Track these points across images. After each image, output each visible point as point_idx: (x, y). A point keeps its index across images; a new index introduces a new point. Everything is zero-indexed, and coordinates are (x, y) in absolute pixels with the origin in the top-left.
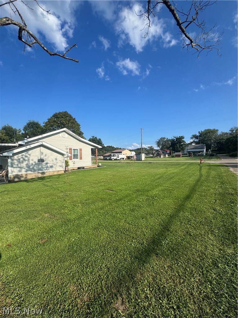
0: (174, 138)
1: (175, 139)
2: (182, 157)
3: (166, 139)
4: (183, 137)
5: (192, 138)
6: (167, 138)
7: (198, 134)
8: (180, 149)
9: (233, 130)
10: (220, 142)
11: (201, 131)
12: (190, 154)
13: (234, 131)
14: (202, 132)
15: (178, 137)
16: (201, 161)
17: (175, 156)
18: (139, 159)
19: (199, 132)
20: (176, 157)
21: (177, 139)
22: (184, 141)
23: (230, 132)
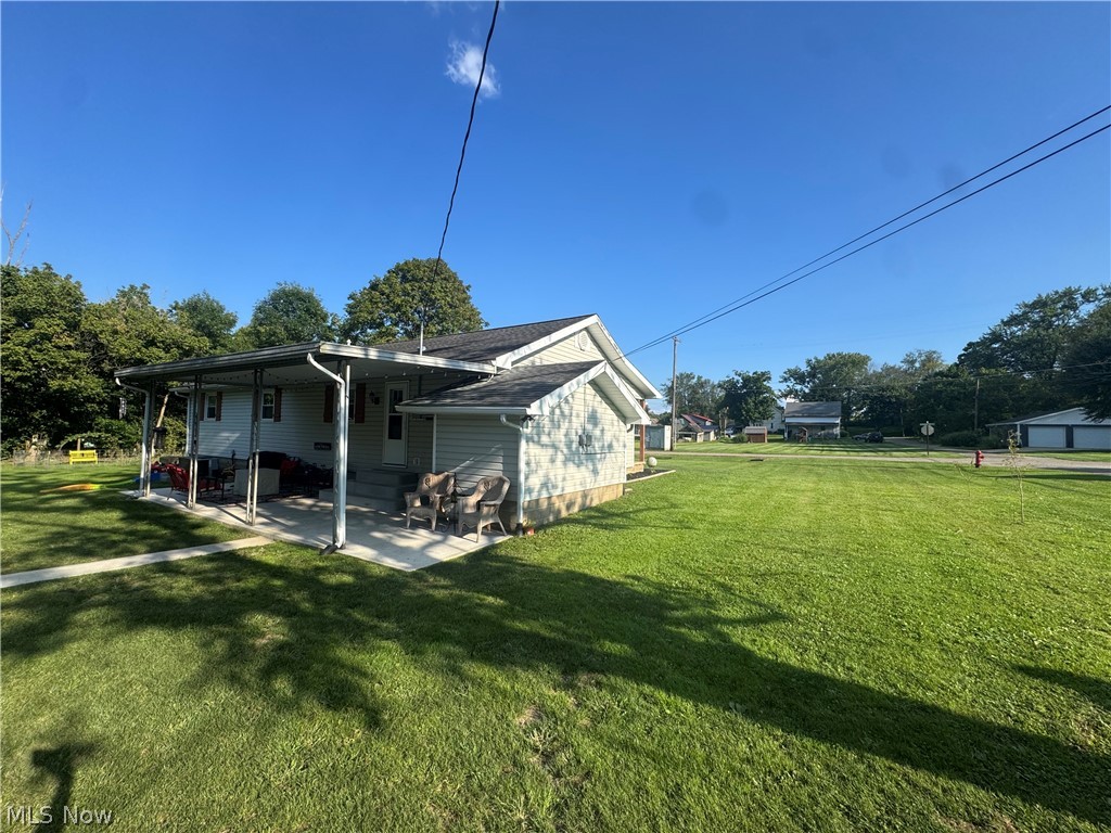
0: (737, 378)
1: (738, 381)
2: (769, 441)
3: (695, 380)
4: (765, 376)
5: (786, 380)
6: (699, 378)
7: (804, 368)
8: (757, 415)
9: (913, 362)
10: (882, 396)
11: (816, 358)
12: (792, 434)
13: (917, 365)
14: (818, 361)
15: (751, 375)
16: (978, 461)
17: (746, 437)
18: (657, 445)
19: (809, 362)
20: (749, 440)
21: (747, 380)
22: (769, 390)
23: (905, 366)
